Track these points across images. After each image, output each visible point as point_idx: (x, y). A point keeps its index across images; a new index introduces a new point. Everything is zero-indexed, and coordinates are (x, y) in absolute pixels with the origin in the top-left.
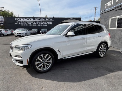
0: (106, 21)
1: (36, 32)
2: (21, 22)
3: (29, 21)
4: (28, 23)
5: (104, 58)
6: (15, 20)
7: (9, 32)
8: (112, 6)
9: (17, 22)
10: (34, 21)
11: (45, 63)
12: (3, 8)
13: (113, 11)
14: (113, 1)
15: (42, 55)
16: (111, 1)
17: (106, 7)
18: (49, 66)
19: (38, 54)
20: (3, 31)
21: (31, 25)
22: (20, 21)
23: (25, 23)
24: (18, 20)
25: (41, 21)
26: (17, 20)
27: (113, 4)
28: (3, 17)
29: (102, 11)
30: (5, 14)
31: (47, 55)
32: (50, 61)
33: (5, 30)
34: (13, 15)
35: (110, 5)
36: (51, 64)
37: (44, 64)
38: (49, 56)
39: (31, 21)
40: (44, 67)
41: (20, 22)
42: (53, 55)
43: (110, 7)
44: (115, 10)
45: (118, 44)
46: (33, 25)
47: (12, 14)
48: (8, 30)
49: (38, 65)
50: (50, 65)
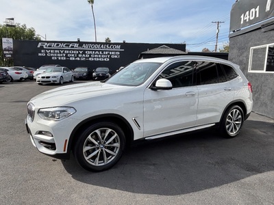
0: (241, 54)
1: (85, 74)
2: (52, 51)
3: (69, 50)
4: (67, 54)
5: (236, 138)
6: (39, 46)
7: (24, 73)
8: (256, 20)
9: (42, 51)
10: (81, 50)
11: (104, 149)
12: (13, 19)
13: (257, 31)
14: (257, 9)
15: (98, 131)
16: (253, 10)
17: (242, 23)
18: (113, 156)
19: (90, 128)
20: (11, 72)
21: (74, 59)
22: (48, 50)
23: (60, 53)
24: (45, 47)
25: (95, 51)
26: (42, 48)
27: (257, 16)
28: (11, 40)
29: (234, 31)
30: (16, 32)
31: (110, 130)
32: (115, 145)
33: (15, 69)
34: (34, 35)
35: (251, 18)
36: (117, 152)
37: (102, 150)
38: (114, 134)
39: (74, 50)
40: (101, 158)
41: (50, 53)
42: (122, 132)
43: (251, 22)
44: (263, 30)
45: (269, 108)
46: (78, 59)
47: (32, 33)
48: (21, 69)
49: (88, 153)
50: (116, 154)
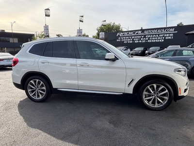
1: (140, 52)
3: (135, 36)
4: (133, 39)
6: (117, 35)
9: (119, 38)
10: (143, 35)
21: (137, 42)
22: (122, 37)
23: (129, 38)
25: (153, 35)
39: (138, 36)
46: (141, 41)
